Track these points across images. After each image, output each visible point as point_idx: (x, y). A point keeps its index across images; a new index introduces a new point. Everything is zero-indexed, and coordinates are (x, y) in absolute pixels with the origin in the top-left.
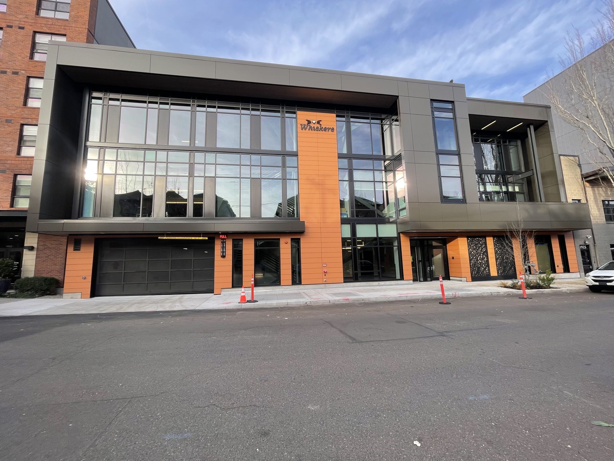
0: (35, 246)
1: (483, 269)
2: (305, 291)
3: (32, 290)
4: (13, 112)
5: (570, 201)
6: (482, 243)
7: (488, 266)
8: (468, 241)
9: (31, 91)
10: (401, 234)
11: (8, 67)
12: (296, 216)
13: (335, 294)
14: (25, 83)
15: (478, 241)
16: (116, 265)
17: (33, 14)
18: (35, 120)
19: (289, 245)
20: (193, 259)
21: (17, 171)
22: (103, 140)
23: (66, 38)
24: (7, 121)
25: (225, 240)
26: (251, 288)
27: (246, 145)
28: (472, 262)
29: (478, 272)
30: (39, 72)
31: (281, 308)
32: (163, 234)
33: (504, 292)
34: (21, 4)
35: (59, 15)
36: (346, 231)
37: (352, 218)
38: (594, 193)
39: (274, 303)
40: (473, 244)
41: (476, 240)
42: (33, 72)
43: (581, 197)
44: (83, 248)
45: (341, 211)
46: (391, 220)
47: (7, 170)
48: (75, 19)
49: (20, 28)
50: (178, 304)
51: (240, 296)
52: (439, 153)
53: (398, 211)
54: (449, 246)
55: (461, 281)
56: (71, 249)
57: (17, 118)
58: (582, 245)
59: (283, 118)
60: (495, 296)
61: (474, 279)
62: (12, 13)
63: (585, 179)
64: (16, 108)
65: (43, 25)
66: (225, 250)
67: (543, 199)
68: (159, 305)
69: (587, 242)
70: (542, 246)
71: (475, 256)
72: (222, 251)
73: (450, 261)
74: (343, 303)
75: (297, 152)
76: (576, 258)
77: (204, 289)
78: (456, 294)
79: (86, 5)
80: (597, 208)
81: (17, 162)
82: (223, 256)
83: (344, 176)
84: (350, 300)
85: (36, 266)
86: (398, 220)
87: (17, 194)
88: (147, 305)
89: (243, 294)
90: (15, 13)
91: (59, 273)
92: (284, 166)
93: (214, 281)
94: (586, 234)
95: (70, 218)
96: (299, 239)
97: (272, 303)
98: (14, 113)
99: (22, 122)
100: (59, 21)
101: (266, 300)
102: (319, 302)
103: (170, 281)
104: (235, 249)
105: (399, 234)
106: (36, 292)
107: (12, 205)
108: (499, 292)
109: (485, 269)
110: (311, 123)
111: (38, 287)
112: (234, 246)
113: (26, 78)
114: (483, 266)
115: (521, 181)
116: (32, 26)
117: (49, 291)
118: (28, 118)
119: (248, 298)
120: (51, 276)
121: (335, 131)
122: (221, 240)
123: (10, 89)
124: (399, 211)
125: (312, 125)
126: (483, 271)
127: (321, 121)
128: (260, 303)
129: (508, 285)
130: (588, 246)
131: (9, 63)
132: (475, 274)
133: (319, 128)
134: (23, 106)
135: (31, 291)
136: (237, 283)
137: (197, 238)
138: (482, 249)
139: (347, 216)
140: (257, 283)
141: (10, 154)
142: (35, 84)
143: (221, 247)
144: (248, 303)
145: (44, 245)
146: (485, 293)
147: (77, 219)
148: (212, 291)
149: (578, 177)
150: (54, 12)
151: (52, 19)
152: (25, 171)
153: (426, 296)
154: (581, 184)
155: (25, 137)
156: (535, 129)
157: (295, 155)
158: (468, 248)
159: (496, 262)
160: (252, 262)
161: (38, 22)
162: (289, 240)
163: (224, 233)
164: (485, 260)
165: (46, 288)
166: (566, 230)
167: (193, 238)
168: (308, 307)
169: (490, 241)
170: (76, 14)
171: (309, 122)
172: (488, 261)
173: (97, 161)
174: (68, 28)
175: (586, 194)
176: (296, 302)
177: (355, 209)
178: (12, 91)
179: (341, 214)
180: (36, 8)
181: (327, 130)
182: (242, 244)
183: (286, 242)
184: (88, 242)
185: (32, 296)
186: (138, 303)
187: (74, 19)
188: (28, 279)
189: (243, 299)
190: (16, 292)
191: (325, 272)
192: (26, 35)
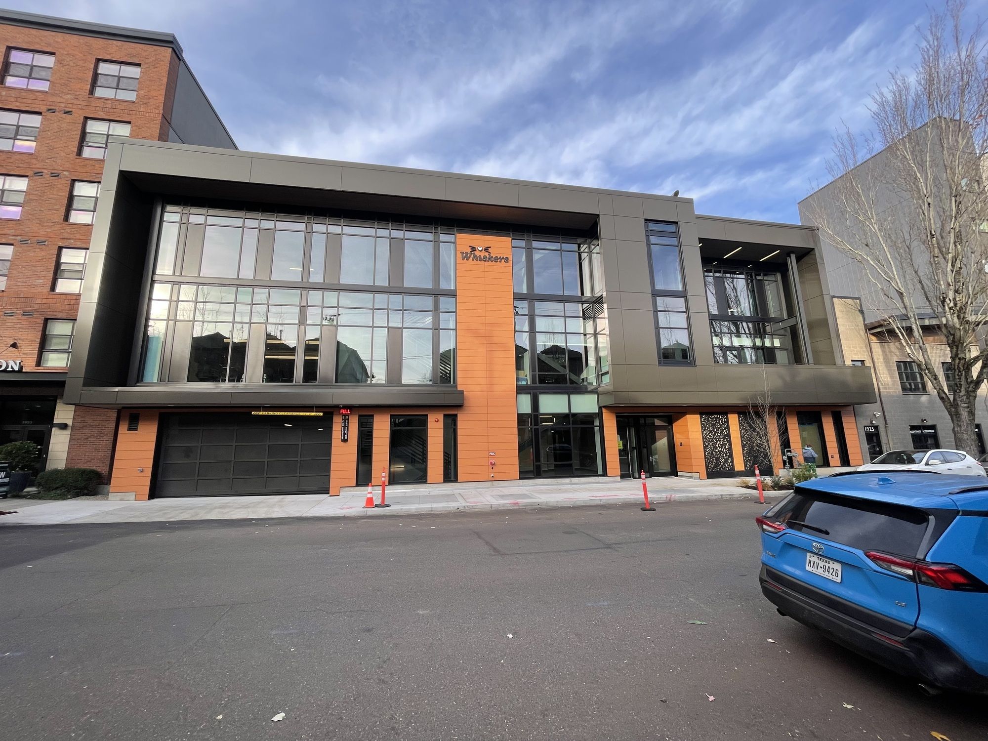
0: (70, 422)
1: (723, 460)
2: (461, 491)
3: (63, 488)
4: (47, 230)
5: (848, 363)
6: (722, 422)
7: (731, 456)
8: (701, 419)
9: (76, 199)
10: (603, 409)
11: (45, 167)
12: (452, 383)
13: (502, 497)
14: (68, 189)
15: (716, 420)
16: (188, 452)
17: (85, 94)
18: (80, 242)
19: (441, 425)
20: (300, 443)
21: (49, 313)
22: (177, 273)
23: (130, 126)
24: (39, 243)
25: (348, 416)
26: (381, 487)
27: (382, 281)
28: (707, 450)
29: (716, 465)
30: (89, 174)
31: (422, 515)
32: (258, 408)
33: (740, 494)
34: (70, 80)
35: (122, 95)
36: (525, 404)
37: (534, 385)
38: (884, 352)
39: (413, 508)
40: (709, 424)
41: (713, 418)
42: (81, 174)
43: (864, 356)
44: (142, 427)
45: (517, 374)
46: (590, 388)
47: (35, 313)
48: (145, 101)
49: (66, 112)
50: (276, 509)
51: (365, 500)
52: (656, 294)
53: (600, 376)
54: (677, 426)
55: (691, 477)
56: (123, 429)
57: (54, 239)
58: (869, 426)
59: (436, 242)
60: (726, 500)
61: (711, 475)
62: (56, 92)
63: (869, 330)
64: (52, 224)
65: (98, 108)
66: (348, 431)
67: (811, 361)
68: (249, 510)
69: (874, 422)
70: (807, 427)
71: (712, 441)
72: (343, 432)
73: (678, 448)
74: (510, 509)
75: (455, 290)
76: (859, 445)
77: (315, 488)
78: (670, 498)
79: (161, 82)
80: (889, 373)
81: (51, 301)
82: (345, 440)
83: (523, 326)
84: (520, 505)
85: (68, 452)
86: (600, 389)
87: (47, 347)
88: (233, 511)
89: (369, 496)
90: (60, 92)
91: (103, 463)
92: (436, 310)
93: (329, 476)
94: (873, 411)
95: (124, 384)
96: (456, 415)
97: (409, 509)
98: (50, 232)
99: (61, 244)
100: (121, 104)
101: (403, 504)
102: (475, 507)
103: (265, 476)
104: (363, 429)
105: (600, 408)
106: (69, 491)
107: (39, 363)
108: (733, 495)
109: (727, 460)
110: (475, 250)
111: (71, 483)
112: (361, 425)
113: (70, 182)
114: (724, 456)
115: (782, 332)
116: (83, 109)
117: (88, 490)
118: (70, 239)
119: (377, 501)
120: (91, 467)
121: (510, 262)
122: (343, 416)
123: (45, 197)
124: (602, 376)
125: (477, 253)
126: (724, 464)
127: (490, 247)
128: (394, 509)
129: (750, 484)
130: (876, 428)
131: (47, 161)
132: (711, 467)
133: (488, 257)
134: (63, 221)
135: (61, 490)
136: (363, 478)
137: (308, 414)
138: (723, 431)
139: (527, 383)
140: (394, 479)
141: (40, 290)
142: (83, 190)
143: (342, 427)
144: (376, 509)
145: (84, 422)
146: (712, 496)
147: (135, 386)
148: (326, 491)
149: (860, 328)
150: (115, 89)
151: (112, 100)
152: (61, 313)
153: (629, 500)
154: (864, 338)
155: (63, 265)
156: (798, 260)
157: (452, 294)
158: (702, 429)
159: (743, 450)
160: (387, 449)
161: (92, 105)
162: (441, 417)
163: (346, 407)
164: (727, 447)
165: (83, 484)
166: (842, 404)
167: (302, 414)
168: (459, 514)
169: (734, 420)
170: (147, 94)
171: (473, 249)
172: (730, 449)
173: (168, 303)
174: (134, 112)
175: (871, 352)
176: (443, 507)
177: (537, 373)
178: (48, 200)
179: (517, 379)
180: (91, 86)
181: (499, 260)
182: (373, 422)
183: (437, 420)
184: (148, 418)
185: (63, 497)
186: (220, 507)
187: (143, 100)
188: (56, 472)
189: (370, 502)
190: (38, 491)
191: (492, 464)
192: (74, 121)
